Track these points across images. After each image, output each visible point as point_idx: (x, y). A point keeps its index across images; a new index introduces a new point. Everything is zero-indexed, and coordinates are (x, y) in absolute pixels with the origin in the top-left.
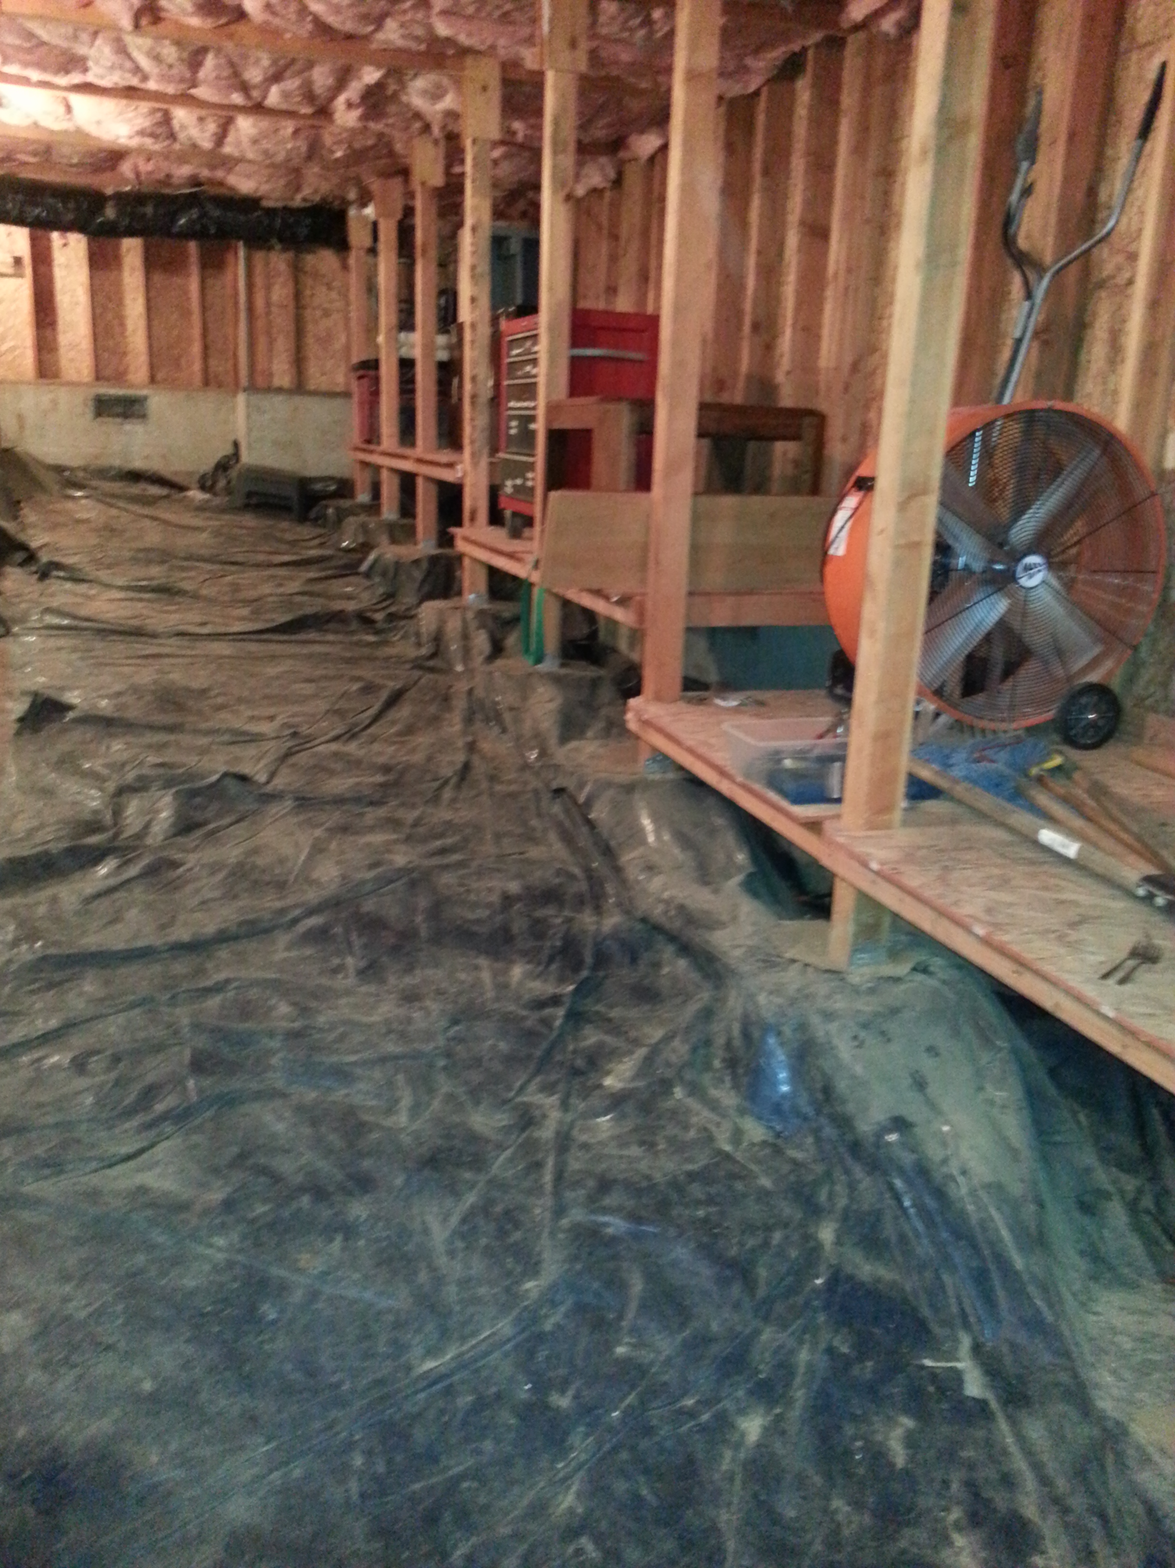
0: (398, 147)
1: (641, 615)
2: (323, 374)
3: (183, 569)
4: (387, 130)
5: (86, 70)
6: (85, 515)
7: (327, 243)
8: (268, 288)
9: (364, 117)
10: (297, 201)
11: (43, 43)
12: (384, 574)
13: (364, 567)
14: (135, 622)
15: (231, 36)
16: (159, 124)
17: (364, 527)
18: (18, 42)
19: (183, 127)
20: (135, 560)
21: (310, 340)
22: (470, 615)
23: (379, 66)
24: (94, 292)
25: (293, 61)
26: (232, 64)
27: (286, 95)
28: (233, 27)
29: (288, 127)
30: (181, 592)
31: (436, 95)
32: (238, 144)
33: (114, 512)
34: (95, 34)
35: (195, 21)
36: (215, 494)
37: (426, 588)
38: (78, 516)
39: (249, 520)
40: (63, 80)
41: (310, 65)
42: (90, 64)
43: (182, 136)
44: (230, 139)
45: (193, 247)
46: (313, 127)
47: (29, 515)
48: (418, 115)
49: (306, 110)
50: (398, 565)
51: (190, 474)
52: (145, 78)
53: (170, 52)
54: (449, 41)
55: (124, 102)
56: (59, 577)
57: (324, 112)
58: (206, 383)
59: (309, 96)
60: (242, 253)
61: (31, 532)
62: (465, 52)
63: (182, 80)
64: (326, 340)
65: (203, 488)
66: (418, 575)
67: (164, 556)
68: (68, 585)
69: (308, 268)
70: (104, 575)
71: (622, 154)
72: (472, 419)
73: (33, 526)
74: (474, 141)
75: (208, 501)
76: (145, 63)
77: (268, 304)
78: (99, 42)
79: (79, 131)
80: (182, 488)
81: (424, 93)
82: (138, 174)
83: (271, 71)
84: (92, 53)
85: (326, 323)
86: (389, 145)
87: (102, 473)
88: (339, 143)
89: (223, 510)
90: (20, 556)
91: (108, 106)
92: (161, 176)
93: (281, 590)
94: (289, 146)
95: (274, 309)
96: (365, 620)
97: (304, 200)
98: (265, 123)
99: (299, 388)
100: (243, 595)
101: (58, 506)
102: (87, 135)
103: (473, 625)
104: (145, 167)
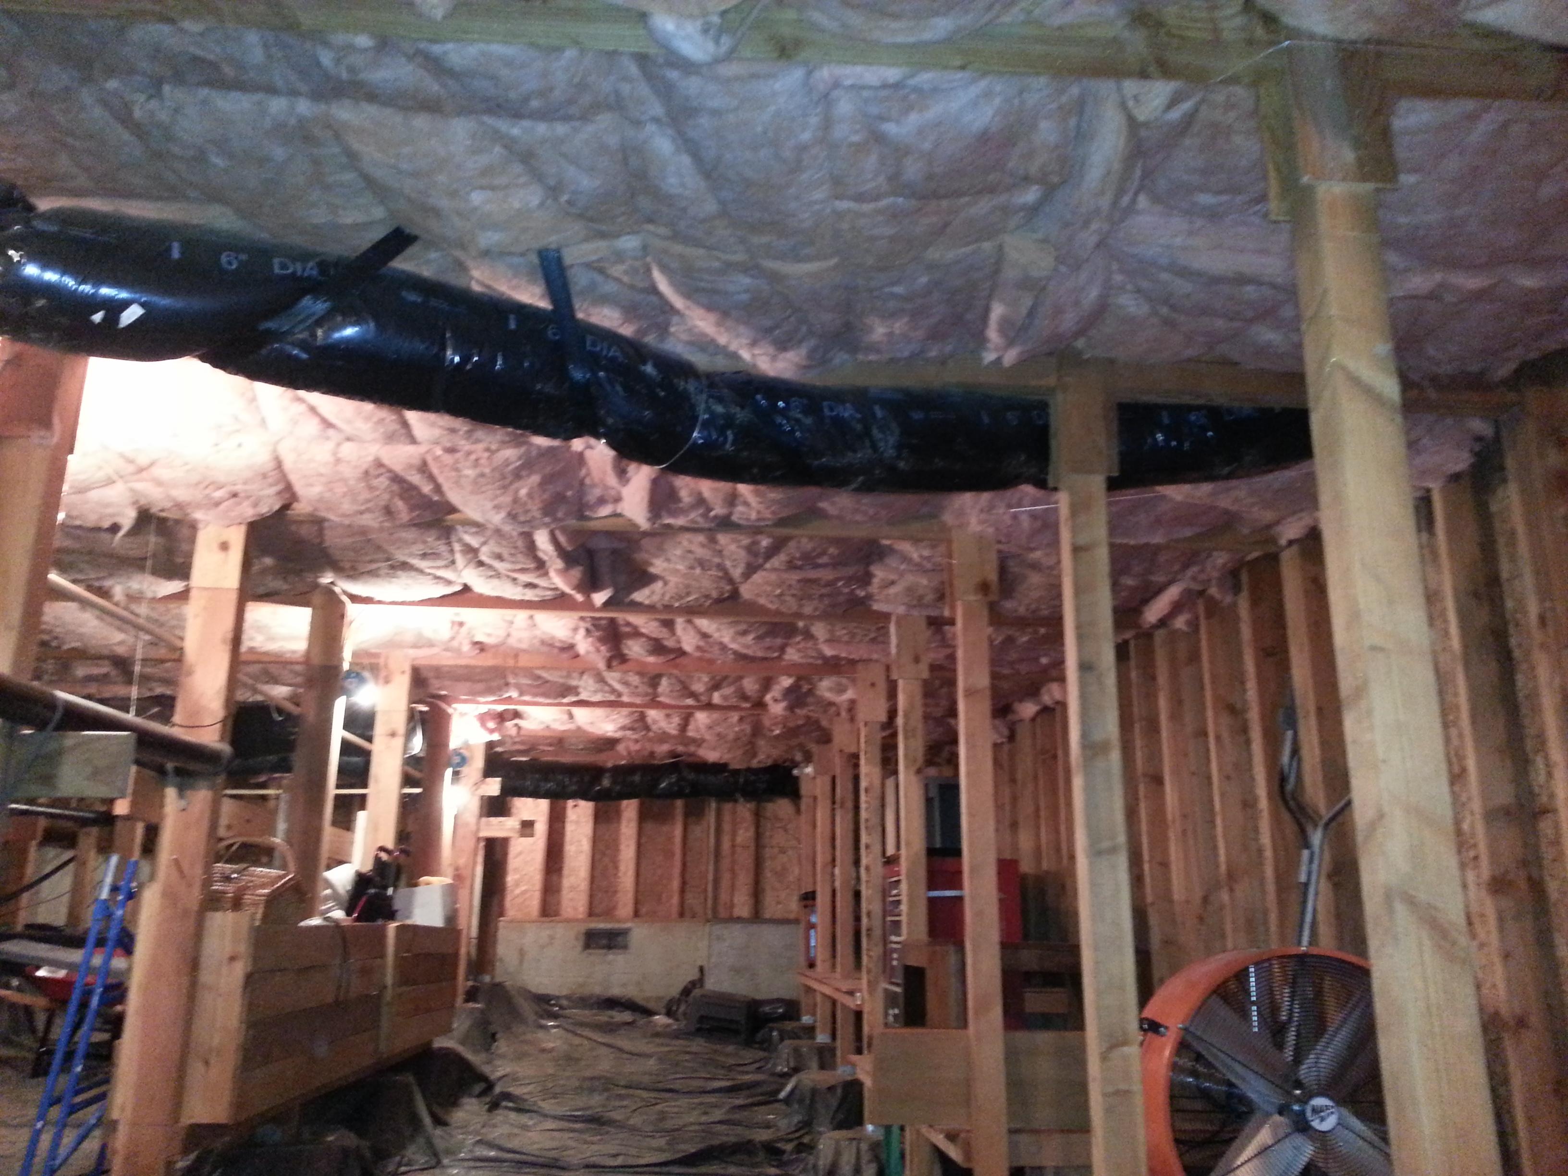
0: (824, 723)
1: (968, 1154)
2: (778, 903)
3: (621, 1097)
4: (811, 714)
5: (578, 694)
6: (551, 1045)
7: (783, 794)
8: (734, 833)
9: (791, 708)
10: (755, 764)
11: (547, 682)
12: (801, 1101)
13: (782, 1095)
14: (553, 1154)
15: (676, 666)
16: (636, 721)
17: (796, 1051)
18: (529, 682)
19: (655, 722)
20: (579, 1090)
21: (768, 874)
22: (864, 1146)
23: (790, 676)
24: (596, 840)
25: (726, 678)
26: (682, 682)
27: (725, 698)
28: (678, 661)
29: (735, 717)
30: (611, 1122)
31: (841, 690)
32: (697, 730)
33: (577, 1041)
34: (582, 673)
35: (651, 659)
36: (677, 1020)
37: (840, 1116)
38: (544, 1045)
39: (698, 1045)
40: (565, 701)
41: (741, 678)
42: (581, 690)
43: (654, 727)
44: (690, 727)
45: (679, 803)
46: (753, 715)
47: (502, 1046)
48: (831, 704)
49: (747, 705)
50: (814, 1092)
51: (659, 999)
52: (620, 695)
53: (635, 679)
54: (836, 658)
55: (608, 710)
56: (506, 1108)
57: (760, 704)
58: (682, 914)
59: (744, 697)
60: (714, 805)
61: (498, 1062)
62: (853, 663)
63: (647, 694)
64: (781, 874)
65: (669, 1013)
66: (834, 1102)
67: (606, 1084)
68: (513, 1115)
69: (768, 814)
70: (547, 1106)
71: (1010, 717)
72: (868, 950)
73: (502, 1056)
74: (866, 724)
75: (668, 1026)
76: (618, 686)
77: (733, 846)
78: (585, 677)
79: (579, 729)
80: (648, 1013)
81: (830, 689)
82: (629, 753)
83: (710, 685)
84: (581, 683)
85: (783, 858)
86: (817, 722)
87: (584, 1002)
88: (776, 724)
89: (676, 1035)
90: (482, 1086)
91: (599, 712)
92: (646, 753)
93: (704, 1119)
94: (737, 729)
95: (739, 850)
96: (772, 1151)
97: (759, 762)
98: (716, 715)
99: (757, 916)
100: (669, 1124)
101: (529, 1037)
102: (584, 732)
103: (866, 1157)
104: (634, 747)
